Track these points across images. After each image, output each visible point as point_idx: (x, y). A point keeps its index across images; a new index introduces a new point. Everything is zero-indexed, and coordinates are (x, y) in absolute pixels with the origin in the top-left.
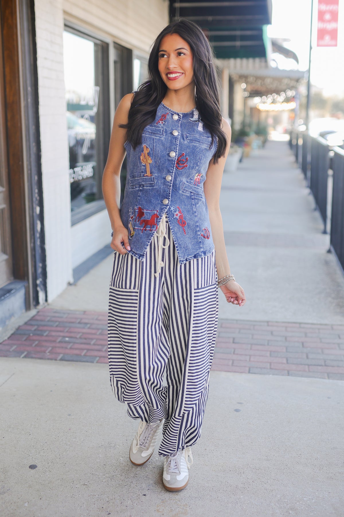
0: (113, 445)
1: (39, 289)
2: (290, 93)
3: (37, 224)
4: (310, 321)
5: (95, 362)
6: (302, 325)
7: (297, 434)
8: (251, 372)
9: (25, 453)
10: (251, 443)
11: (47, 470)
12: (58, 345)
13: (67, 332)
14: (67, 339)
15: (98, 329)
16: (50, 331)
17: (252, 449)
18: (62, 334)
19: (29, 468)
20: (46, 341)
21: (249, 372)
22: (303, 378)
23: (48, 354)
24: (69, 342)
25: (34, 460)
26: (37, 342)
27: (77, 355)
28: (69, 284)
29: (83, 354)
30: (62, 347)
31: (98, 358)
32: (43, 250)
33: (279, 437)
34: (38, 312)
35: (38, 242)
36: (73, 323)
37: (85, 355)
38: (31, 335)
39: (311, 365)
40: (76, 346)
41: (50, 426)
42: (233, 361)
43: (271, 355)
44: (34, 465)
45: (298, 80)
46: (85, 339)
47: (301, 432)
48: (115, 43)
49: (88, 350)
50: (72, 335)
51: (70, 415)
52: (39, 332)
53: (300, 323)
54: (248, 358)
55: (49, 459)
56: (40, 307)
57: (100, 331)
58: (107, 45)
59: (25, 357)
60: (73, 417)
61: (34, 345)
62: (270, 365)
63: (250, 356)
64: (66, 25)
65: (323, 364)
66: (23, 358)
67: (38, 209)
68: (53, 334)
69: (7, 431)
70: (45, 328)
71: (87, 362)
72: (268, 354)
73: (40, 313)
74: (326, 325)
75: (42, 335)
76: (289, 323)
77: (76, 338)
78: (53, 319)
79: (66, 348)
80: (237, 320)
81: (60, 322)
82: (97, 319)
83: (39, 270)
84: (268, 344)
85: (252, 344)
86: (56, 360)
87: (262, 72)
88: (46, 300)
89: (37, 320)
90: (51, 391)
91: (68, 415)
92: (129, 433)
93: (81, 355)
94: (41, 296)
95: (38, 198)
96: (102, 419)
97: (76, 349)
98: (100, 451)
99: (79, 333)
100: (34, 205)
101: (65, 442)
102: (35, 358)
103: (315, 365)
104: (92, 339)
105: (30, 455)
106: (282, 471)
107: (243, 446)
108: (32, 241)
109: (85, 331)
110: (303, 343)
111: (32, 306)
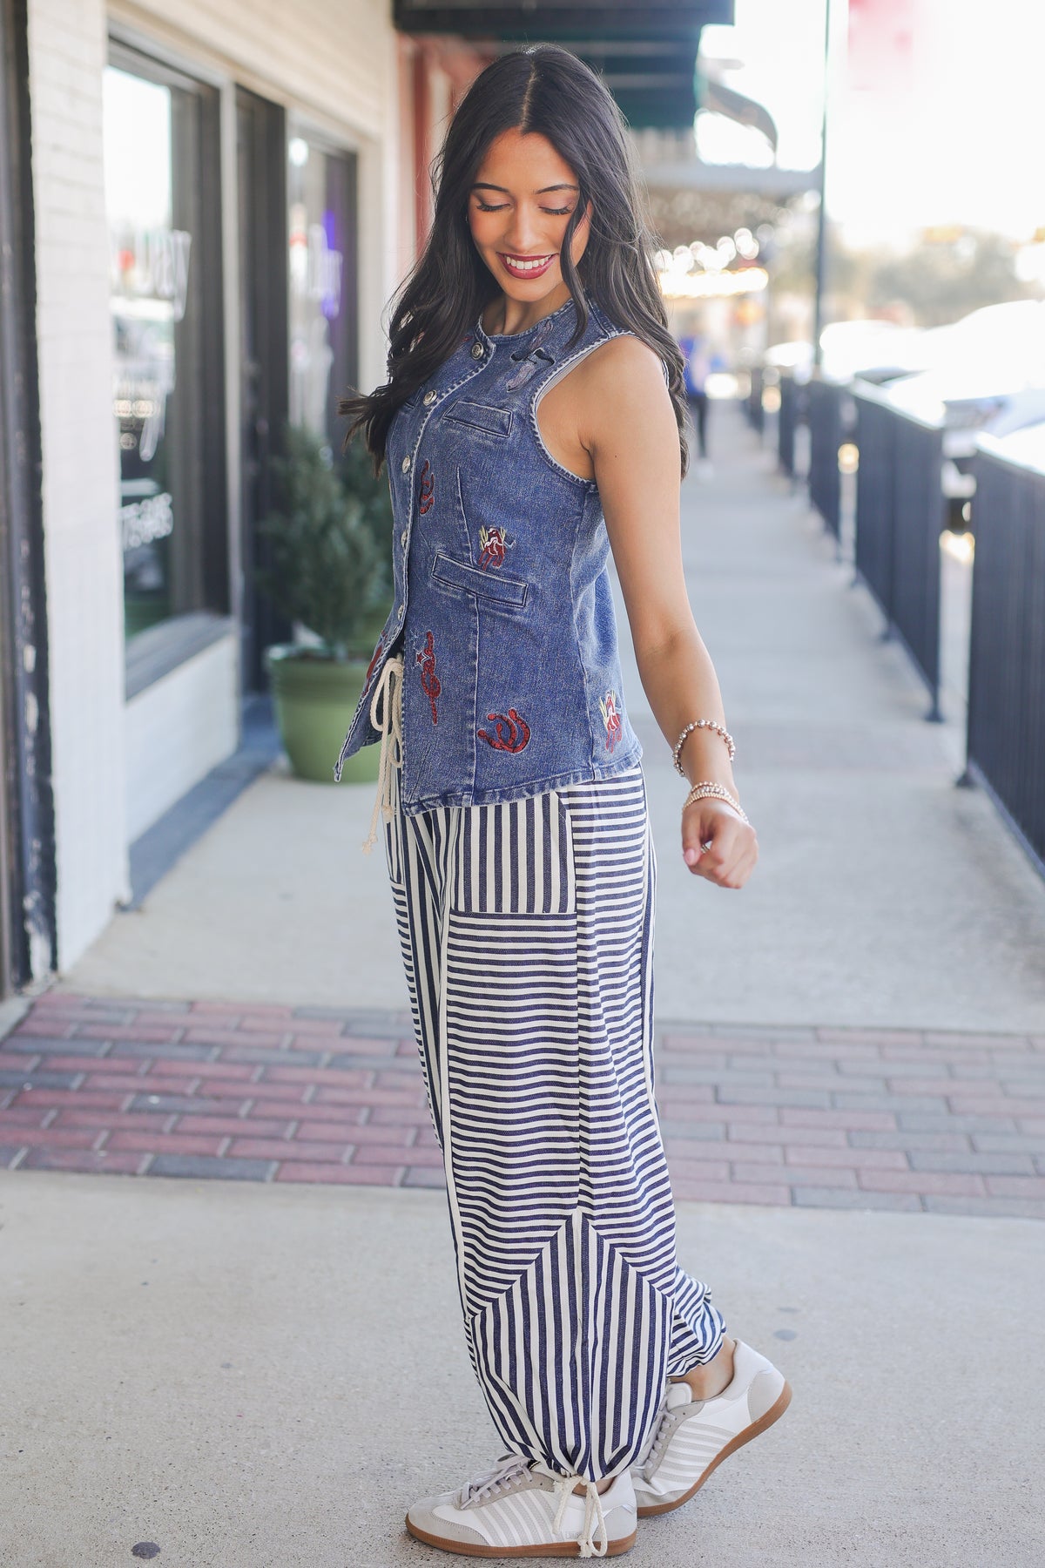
0: (400, 1465)
1: (30, 927)
3: (25, 704)
4: (954, 1024)
5: (269, 1177)
6: (932, 1039)
7: (1000, 1410)
8: (799, 1201)
9: (106, 1501)
10: (857, 1446)
11: (196, 1559)
12: (129, 1121)
13: (148, 1074)
14: (154, 1100)
15: (252, 1064)
16: (90, 1073)
17: (862, 1467)
18: (131, 1083)
19: (134, 1554)
20: (83, 1108)
21: (793, 1202)
22: (976, 1221)
23: (103, 1154)
24: (164, 1112)
25: (145, 1527)
26: (52, 1114)
27: (202, 1155)
28: (121, 908)
29: (221, 1151)
30: (146, 1130)
31: (274, 1166)
32: (46, 795)
33: (943, 1421)
34: (32, 1007)
35: (29, 768)
36: (160, 1042)
37: (229, 1155)
38: (28, 1087)
39: (992, 1174)
40: (191, 1124)
41: (170, 1406)
42: (731, 1165)
43: (850, 1144)
44: (146, 1544)
46: (218, 1098)
47: (1011, 1402)
48: (240, 88)
49: (236, 1137)
50: (169, 1084)
51: (228, 1366)
52: (51, 1079)
53: (923, 1032)
54: (776, 1153)
55: (195, 1522)
56: (34, 990)
57: (259, 1071)
58: (215, 93)
59: (26, 1165)
60: (241, 1373)
61: (45, 1123)
62: (858, 1176)
63: (784, 1146)
64: (113, 39)
65: (1029, 1168)
66: (18, 1168)
67: (29, 656)
68: (104, 1082)
69: (27, 1426)
70: (69, 1063)
71: (242, 1178)
72: (840, 1138)
73: (40, 1011)
74: (1007, 1035)
75: (65, 1089)
76: (884, 1030)
77: (183, 1095)
78: (90, 1031)
79: (159, 1132)
80: (711, 1025)
81: (115, 1042)
82: (239, 1029)
83: (33, 864)
84: (833, 1105)
85: (780, 1107)
86: (133, 1174)
88: (54, 965)
89: (34, 1036)
90: (145, 1284)
91: (222, 1367)
92: (443, 1422)
93: (214, 1156)
94: (39, 949)
95: (30, 617)
96: (342, 1379)
97: (195, 1134)
98: (361, 1488)
99: (190, 1077)
100: (20, 641)
101: (234, 1461)
102: (63, 1169)
103: (1003, 1174)
104: (240, 1099)
105: (126, 1508)
106: (978, 1538)
107: (831, 1456)
108: (12, 763)
109: (208, 1069)
110: (947, 1100)
111: (9, 988)
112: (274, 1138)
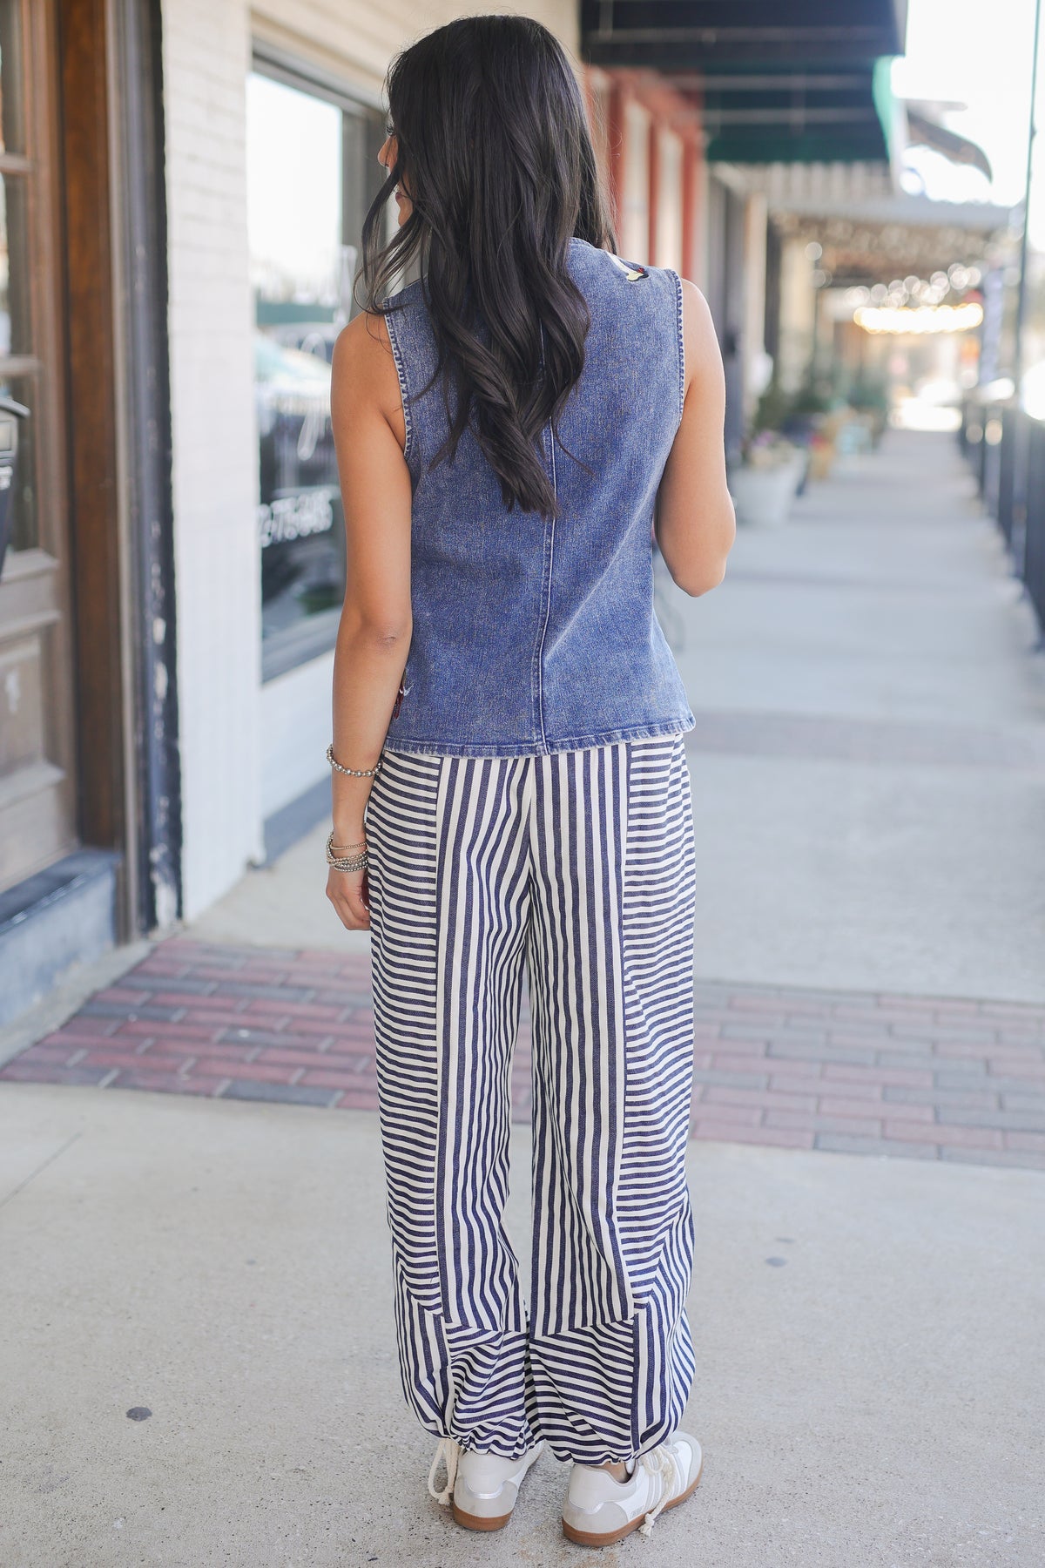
1: (157, 877)
2: (965, 277)
3: (154, 673)
4: (1013, 996)
5: (332, 1104)
6: (987, 1008)
7: (963, 1337)
8: (821, 1145)
9: (114, 1371)
10: (818, 1361)
11: (182, 1424)
12: (216, 1051)
13: (245, 1011)
14: (244, 1034)
15: (341, 1006)
16: (192, 1008)
17: (818, 1379)
18: (227, 1018)
19: (128, 1416)
20: (178, 1038)
21: (815, 1146)
22: (986, 1170)
23: (186, 1078)
24: (249, 1044)
25: (143, 1395)
26: (149, 1042)
27: (275, 1083)
28: (252, 866)
29: (294, 1079)
30: (229, 1059)
31: (339, 1095)
32: (173, 757)
33: (907, 1344)
34: (154, 951)
35: (158, 731)
36: (262, 984)
37: (300, 1084)
38: (133, 1018)
39: (1013, 1130)
40: (274, 1055)
41: (191, 1294)
42: (766, 1111)
43: (884, 1097)
44: (141, 1409)
45: (988, 236)
46: (302, 1034)
47: (976, 1331)
49: (309, 1068)
50: (261, 1021)
51: (251, 1263)
52: (156, 1012)
53: (981, 1002)
54: (811, 1104)
55: (189, 1393)
56: (159, 935)
57: (347, 1012)
59: (115, 1084)
60: (263, 1269)
61: (141, 1049)
62: (883, 1127)
63: (820, 1097)
64: (257, 56)
66: (108, 1087)
67: (159, 629)
68: (202, 1017)
69: (59, 1304)
70: (176, 999)
71: (306, 1103)
72: (876, 1093)
73: (160, 954)
75: (165, 1021)
76: (944, 999)
77: (271, 1031)
78: (202, 972)
79: (241, 1061)
81: (222, 982)
82: (337, 975)
83: (160, 820)
84: (877, 1063)
85: (825, 1063)
86: (209, 1095)
87: (876, 209)
88: (179, 913)
89: (150, 975)
90: (195, 1189)
91: (247, 1263)
93: (287, 1084)
94: (164, 899)
95: (160, 593)
96: (353, 1279)
97: (273, 1064)
98: (347, 1372)
99: (281, 1015)
100: (149, 614)
101: (237, 1343)
102: (145, 1089)
103: (1023, 1130)
104: (321, 1036)
105: (130, 1378)
106: (911, 1447)
107: (791, 1369)
108: (140, 726)
109: (300, 1009)
110: (987, 1063)
111: (135, 932)
112: (345, 1070)
